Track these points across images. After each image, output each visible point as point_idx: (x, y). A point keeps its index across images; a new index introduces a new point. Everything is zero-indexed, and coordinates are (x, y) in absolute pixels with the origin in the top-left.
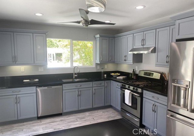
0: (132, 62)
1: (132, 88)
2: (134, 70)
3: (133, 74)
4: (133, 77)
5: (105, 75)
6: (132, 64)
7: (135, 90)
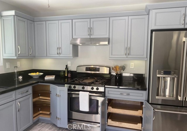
0: (71, 55)
1: (89, 88)
2: (67, 66)
3: (66, 71)
4: (66, 75)
5: (21, 77)
6: (72, 58)
7: (96, 90)
